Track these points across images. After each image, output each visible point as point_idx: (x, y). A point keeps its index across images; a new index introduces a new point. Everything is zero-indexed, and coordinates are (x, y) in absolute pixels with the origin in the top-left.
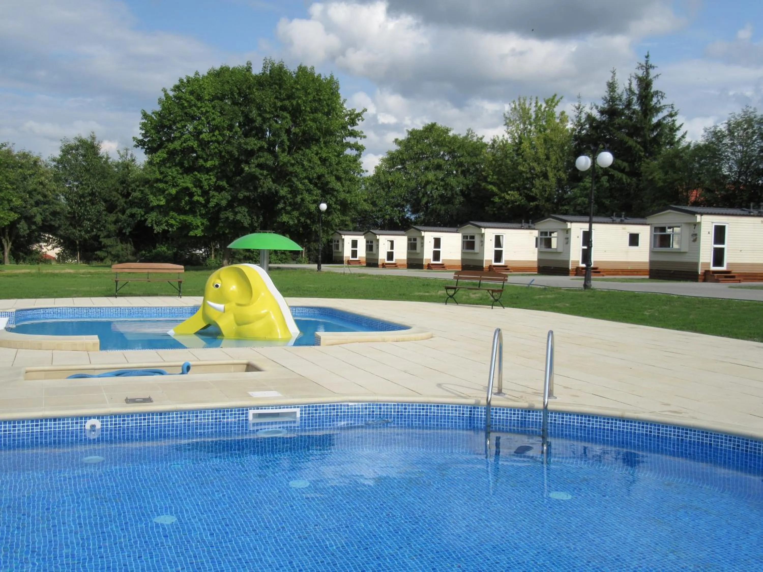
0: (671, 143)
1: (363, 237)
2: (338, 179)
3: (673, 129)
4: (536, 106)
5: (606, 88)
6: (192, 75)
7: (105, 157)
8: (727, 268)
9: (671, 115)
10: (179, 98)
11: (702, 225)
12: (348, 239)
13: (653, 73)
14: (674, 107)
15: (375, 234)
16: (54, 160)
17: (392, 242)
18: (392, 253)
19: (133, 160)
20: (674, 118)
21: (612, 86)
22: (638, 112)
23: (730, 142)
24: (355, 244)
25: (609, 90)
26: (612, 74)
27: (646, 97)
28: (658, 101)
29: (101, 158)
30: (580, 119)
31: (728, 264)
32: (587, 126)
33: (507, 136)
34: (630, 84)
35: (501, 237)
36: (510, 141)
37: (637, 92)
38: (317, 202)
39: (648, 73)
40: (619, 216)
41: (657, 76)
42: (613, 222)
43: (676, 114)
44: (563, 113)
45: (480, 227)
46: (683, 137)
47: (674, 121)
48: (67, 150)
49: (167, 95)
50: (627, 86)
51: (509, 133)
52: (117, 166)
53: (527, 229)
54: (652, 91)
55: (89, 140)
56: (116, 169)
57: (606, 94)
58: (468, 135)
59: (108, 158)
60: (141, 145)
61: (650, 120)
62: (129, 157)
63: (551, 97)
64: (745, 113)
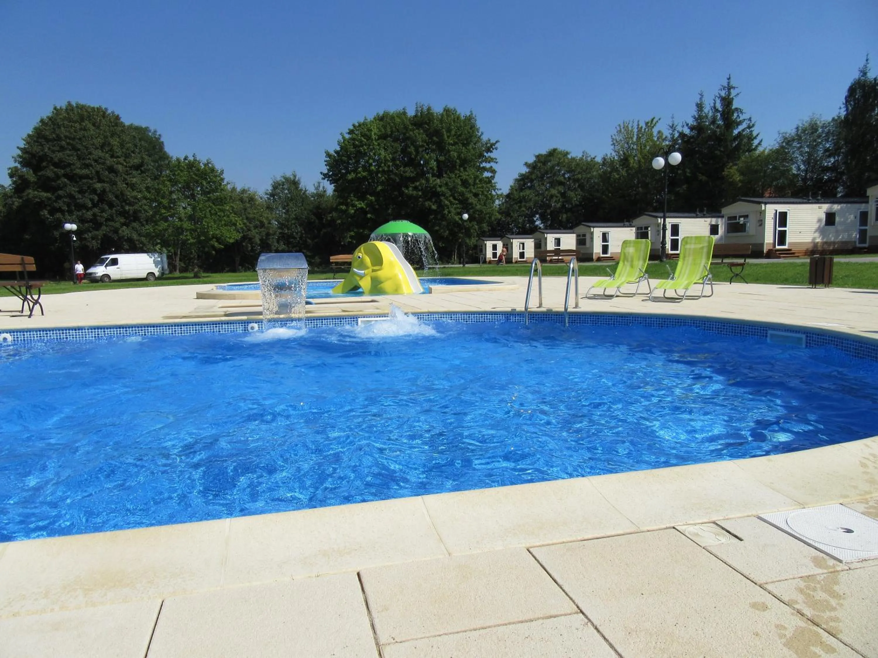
0: (750, 150)
1: (500, 242)
2: (476, 195)
3: (751, 138)
4: (638, 128)
5: (695, 108)
6: (362, 121)
7: (304, 189)
8: (788, 246)
9: (749, 127)
10: (354, 139)
11: (767, 212)
12: (489, 244)
13: (733, 93)
14: (752, 119)
15: (510, 239)
16: (266, 194)
17: (523, 244)
18: (524, 252)
19: (325, 191)
20: (752, 129)
21: (700, 106)
22: (721, 127)
23: (798, 145)
24: (495, 247)
25: (698, 110)
26: (700, 96)
27: (728, 113)
28: (738, 116)
29: (301, 190)
30: (674, 136)
31: (789, 243)
32: (680, 141)
33: (614, 154)
34: (715, 104)
35: (607, 235)
36: (616, 158)
37: (720, 109)
38: (461, 214)
39: (729, 93)
40: (701, 211)
41: (738, 94)
42: (697, 217)
43: (753, 125)
44: (659, 132)
45: (590, 227)
46: (759, 144)
47: (751, 131)
48: (276, 186)
49: (343, 138)
50: (712, 105)
51: (615, 151)
52: (312, 197)
53: (628, 227)
54: (733, 107)
55: (292, 177)
56: (312, 199)
57: (696, 114)
58: (583, 156)
59: (306, 191)
60: (327, 177)
61: (732, 132)
62: (321, 189)
63: (650, 120)
64: (812, 120)
